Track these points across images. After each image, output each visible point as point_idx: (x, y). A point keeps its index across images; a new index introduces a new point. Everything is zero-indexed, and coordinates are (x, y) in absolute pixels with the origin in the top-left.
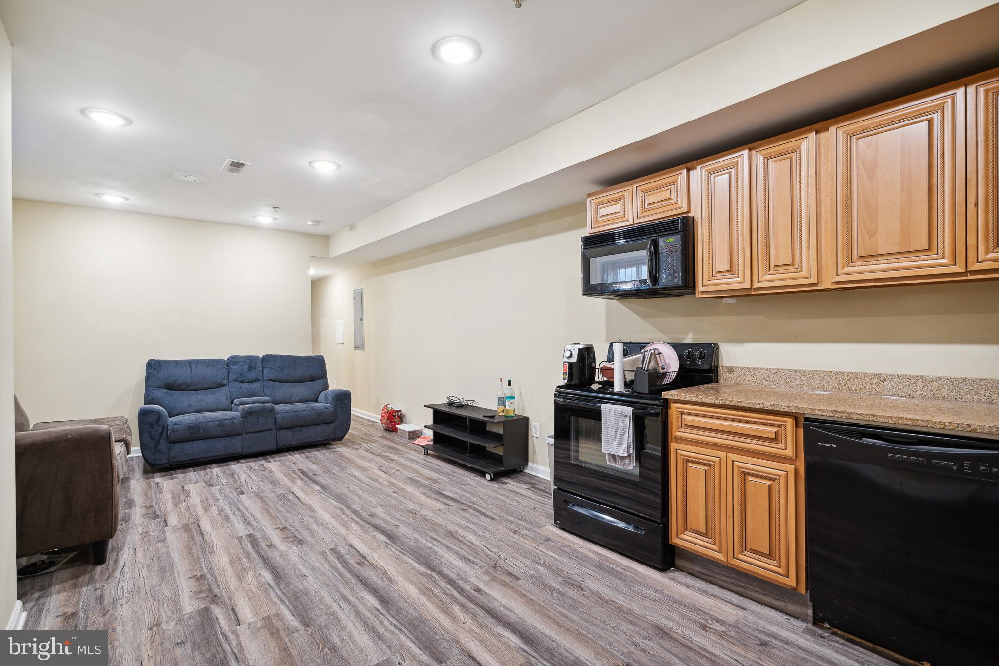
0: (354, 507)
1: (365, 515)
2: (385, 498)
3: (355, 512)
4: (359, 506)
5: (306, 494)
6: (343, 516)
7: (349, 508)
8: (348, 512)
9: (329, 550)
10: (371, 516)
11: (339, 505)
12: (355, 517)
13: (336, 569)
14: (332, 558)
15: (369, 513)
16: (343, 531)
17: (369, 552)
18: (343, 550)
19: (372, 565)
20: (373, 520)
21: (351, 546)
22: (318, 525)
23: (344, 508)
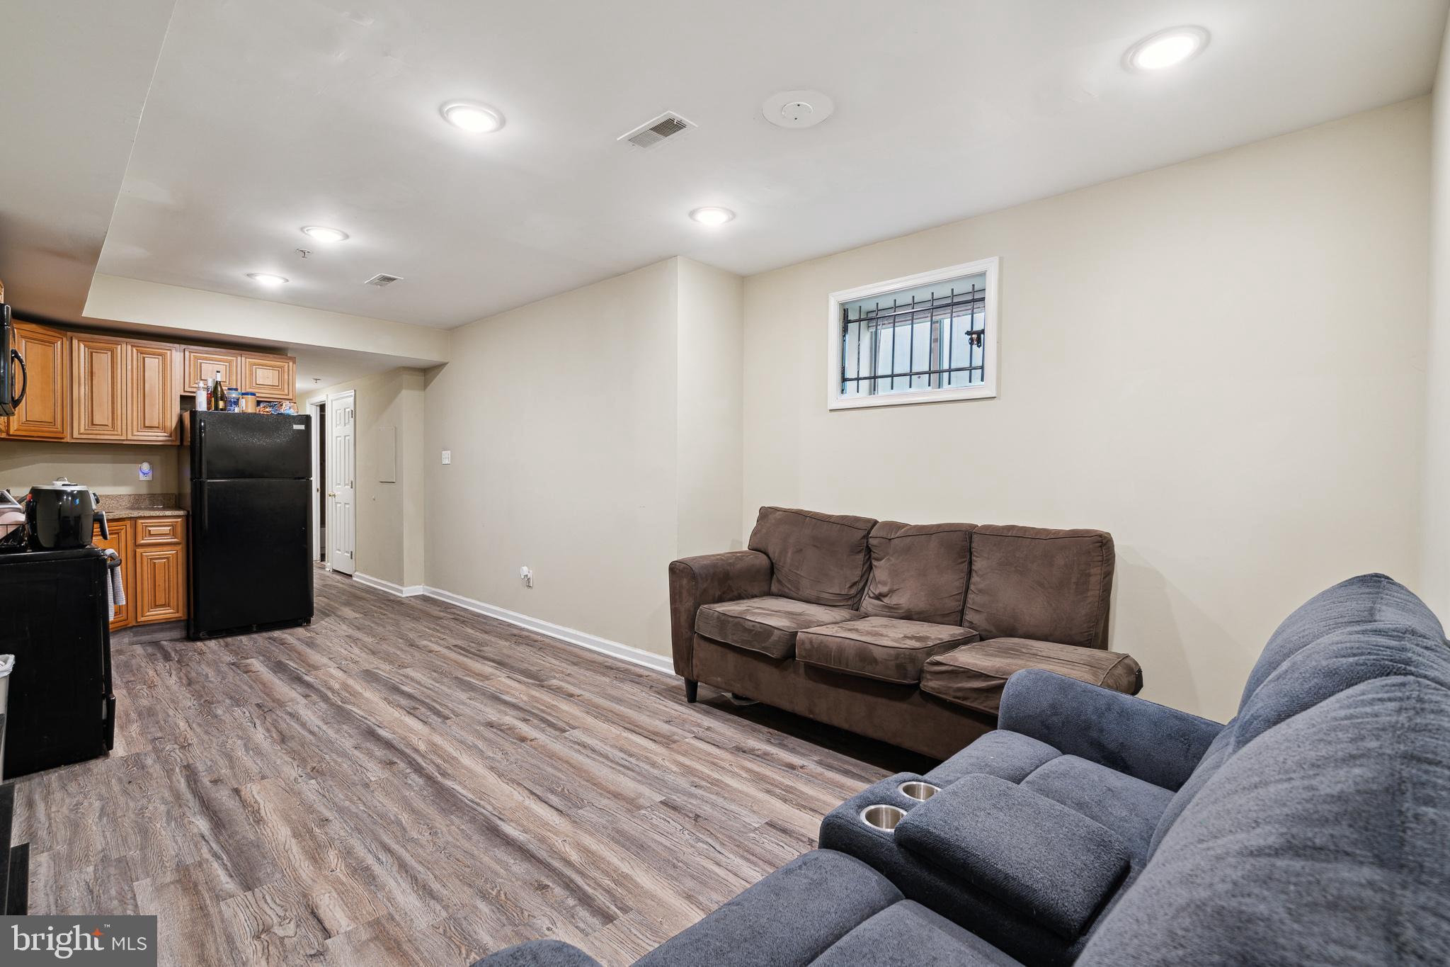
0: (421, 780)
1: (402, 765)
2: (354, 803)
3: (419, 770)
4: (410, 782)
5: (526, 808)
6: (439, 761)
7: (429, 779)
8: (431, 769)
9: (452, 718)
10: (392, 763)
11: (449, 783)
12: (420, 760)
13: (440, 704)
14: (447, 712)
15: (395, 767)
16: (438, 739)
17: (403, 718)
18: (434, 719)
19: (402, 708)
20: (390, 756)
21: (425, 722)
22: (476, 747)
23: (440, 778)
